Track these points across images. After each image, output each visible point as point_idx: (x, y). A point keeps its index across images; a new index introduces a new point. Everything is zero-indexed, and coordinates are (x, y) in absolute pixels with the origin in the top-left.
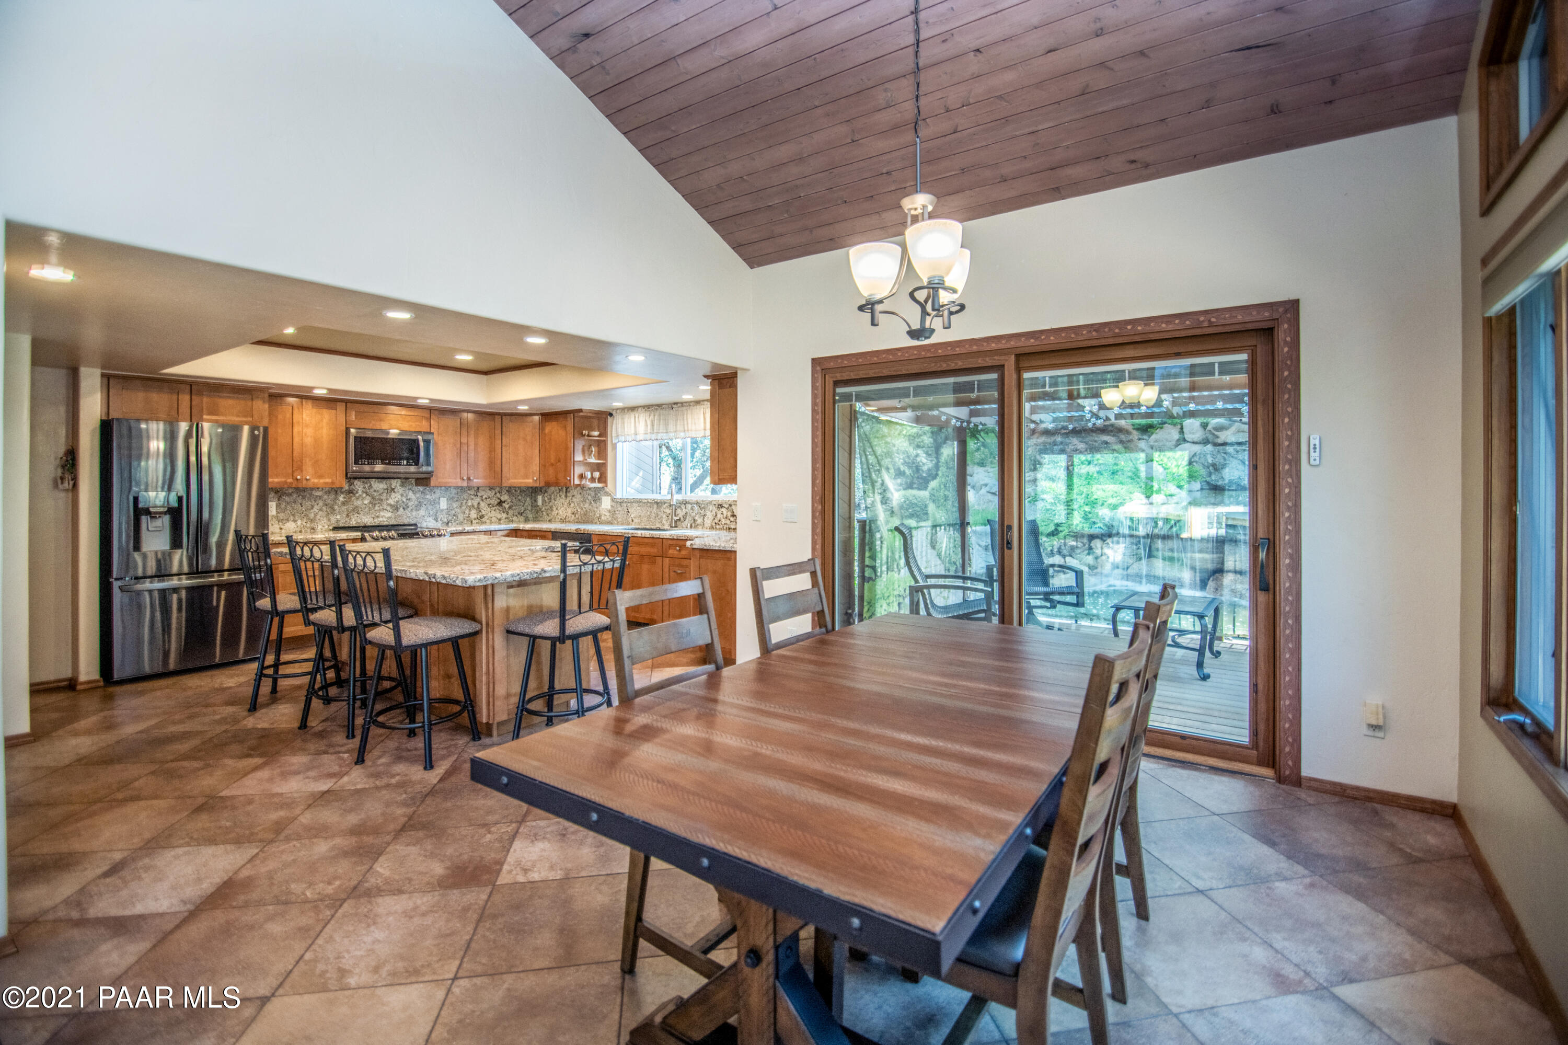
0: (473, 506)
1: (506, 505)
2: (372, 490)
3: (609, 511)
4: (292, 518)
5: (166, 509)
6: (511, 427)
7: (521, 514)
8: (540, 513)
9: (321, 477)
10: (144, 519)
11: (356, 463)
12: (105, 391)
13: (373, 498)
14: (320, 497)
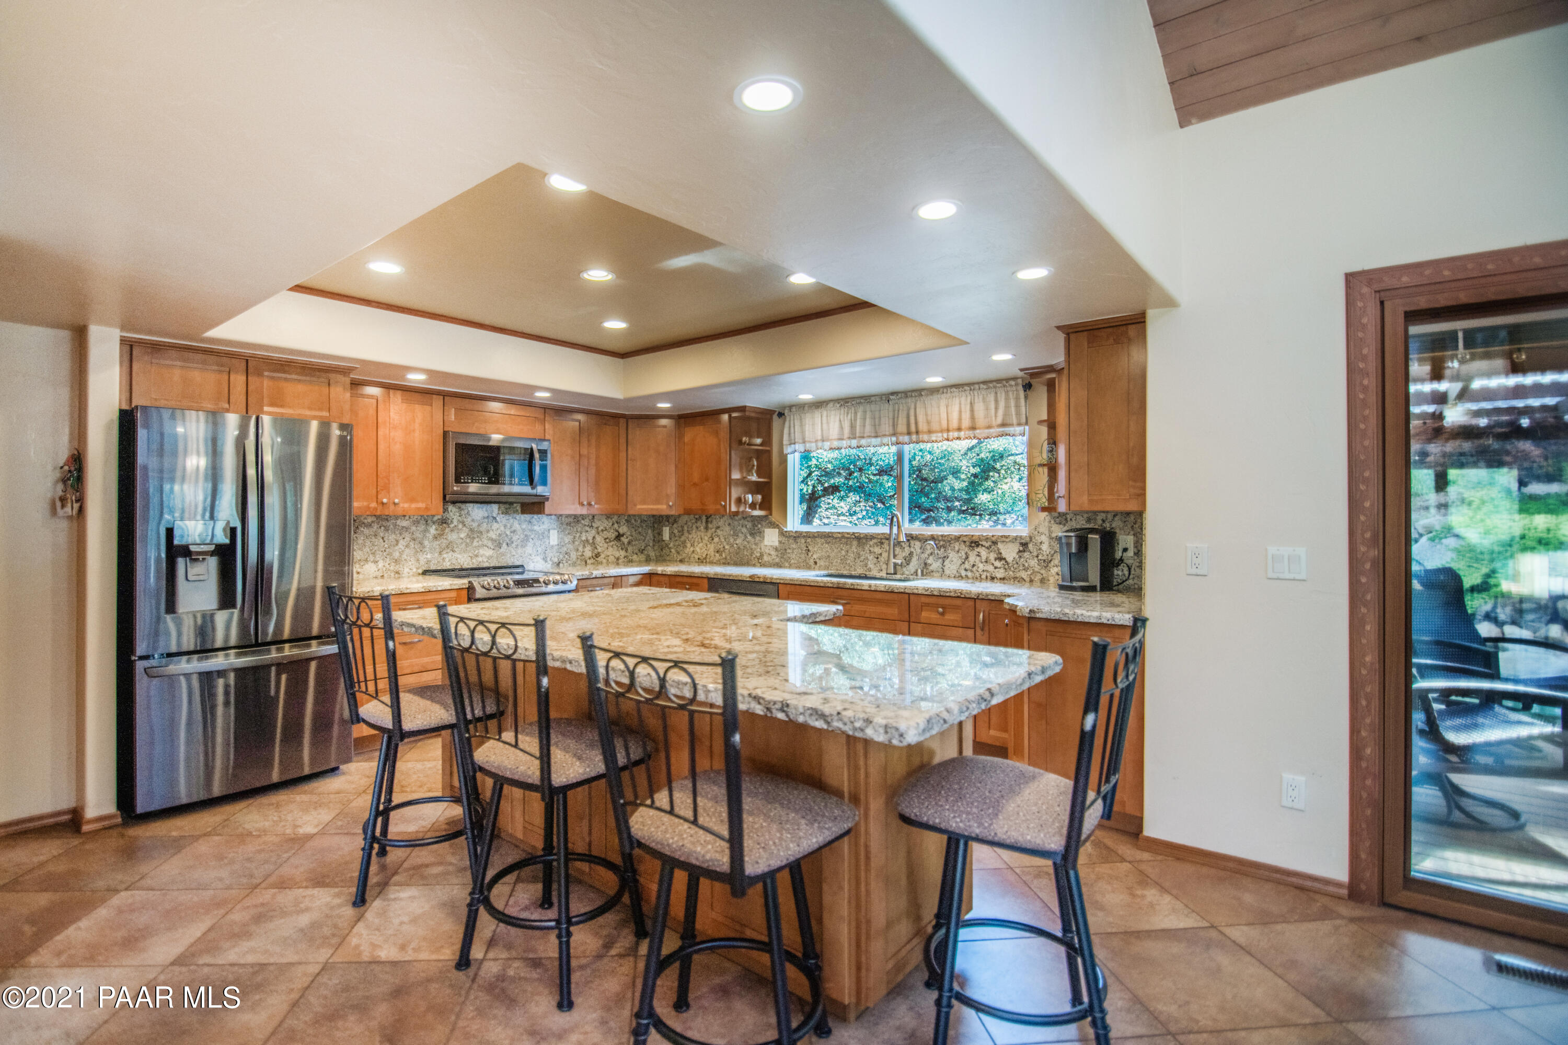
0: (587, 541)
1: (625, 540)
2: (469, 519)
3: (776, 549)
4: (371, 558)
5: (212, 548)
6: (637, 434)
7: (642, 551)
8: (666, 551)
9: (412, 500)
10: (181, 562)
11: (458, 481)
12: (126, 364)
13: (471, 530)
14: (407, 529)
